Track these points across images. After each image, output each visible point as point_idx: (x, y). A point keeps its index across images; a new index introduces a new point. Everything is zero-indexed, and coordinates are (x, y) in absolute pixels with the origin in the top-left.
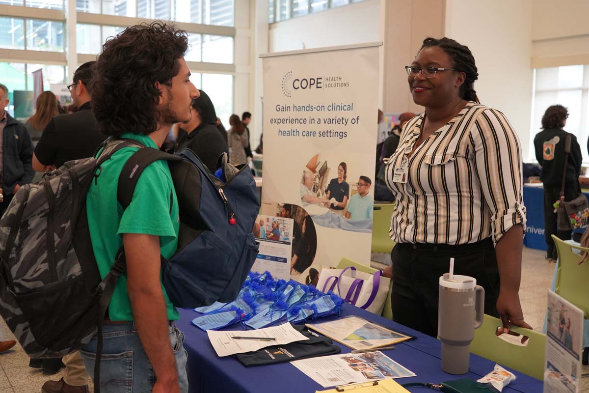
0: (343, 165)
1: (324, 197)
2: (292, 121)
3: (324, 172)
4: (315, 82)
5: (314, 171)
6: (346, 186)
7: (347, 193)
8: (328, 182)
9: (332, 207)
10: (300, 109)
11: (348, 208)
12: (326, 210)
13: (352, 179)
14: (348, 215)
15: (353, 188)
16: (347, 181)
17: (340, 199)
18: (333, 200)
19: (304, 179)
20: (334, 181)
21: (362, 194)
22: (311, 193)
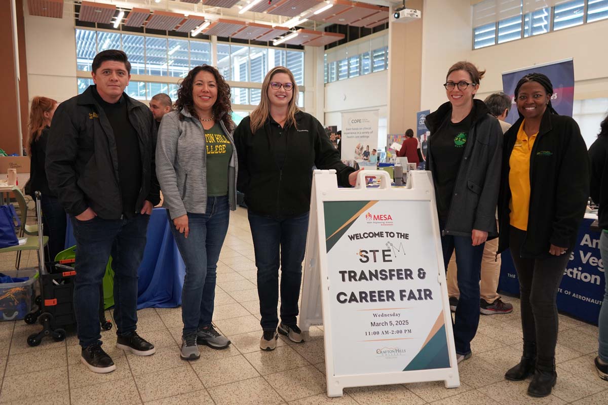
0: (368, 146)
1: (362, 156)
2: (351, 133)
3: (362, 149)
4: (359, 121)
5: (359, 148)
6: (369, 153)
7: (369, 155)
8: (364, 151)
9: (365, 159)
10: (354, 129)
11: (370, 159)
12: (363, 160)
13: (371, 150)
14: (369, 161)
15: (371, 153)
16: (369, 151)
17: (367, 157)
18: (365, 157)
19: (356, 152)
20: (365, 151)
21: (374, 154)
22: (358, 156)
